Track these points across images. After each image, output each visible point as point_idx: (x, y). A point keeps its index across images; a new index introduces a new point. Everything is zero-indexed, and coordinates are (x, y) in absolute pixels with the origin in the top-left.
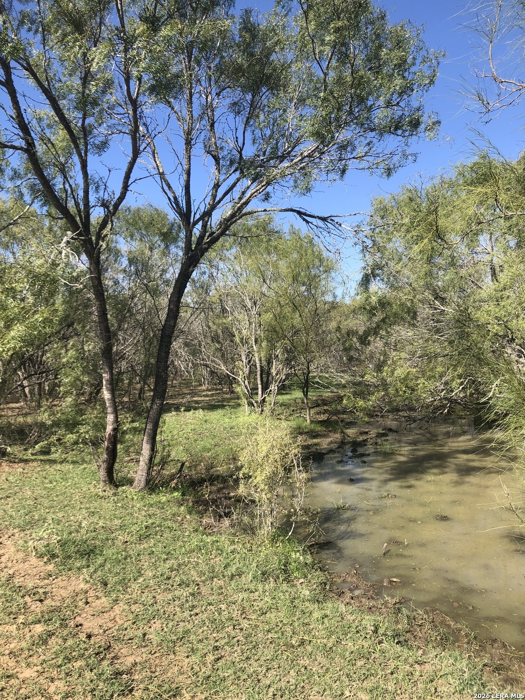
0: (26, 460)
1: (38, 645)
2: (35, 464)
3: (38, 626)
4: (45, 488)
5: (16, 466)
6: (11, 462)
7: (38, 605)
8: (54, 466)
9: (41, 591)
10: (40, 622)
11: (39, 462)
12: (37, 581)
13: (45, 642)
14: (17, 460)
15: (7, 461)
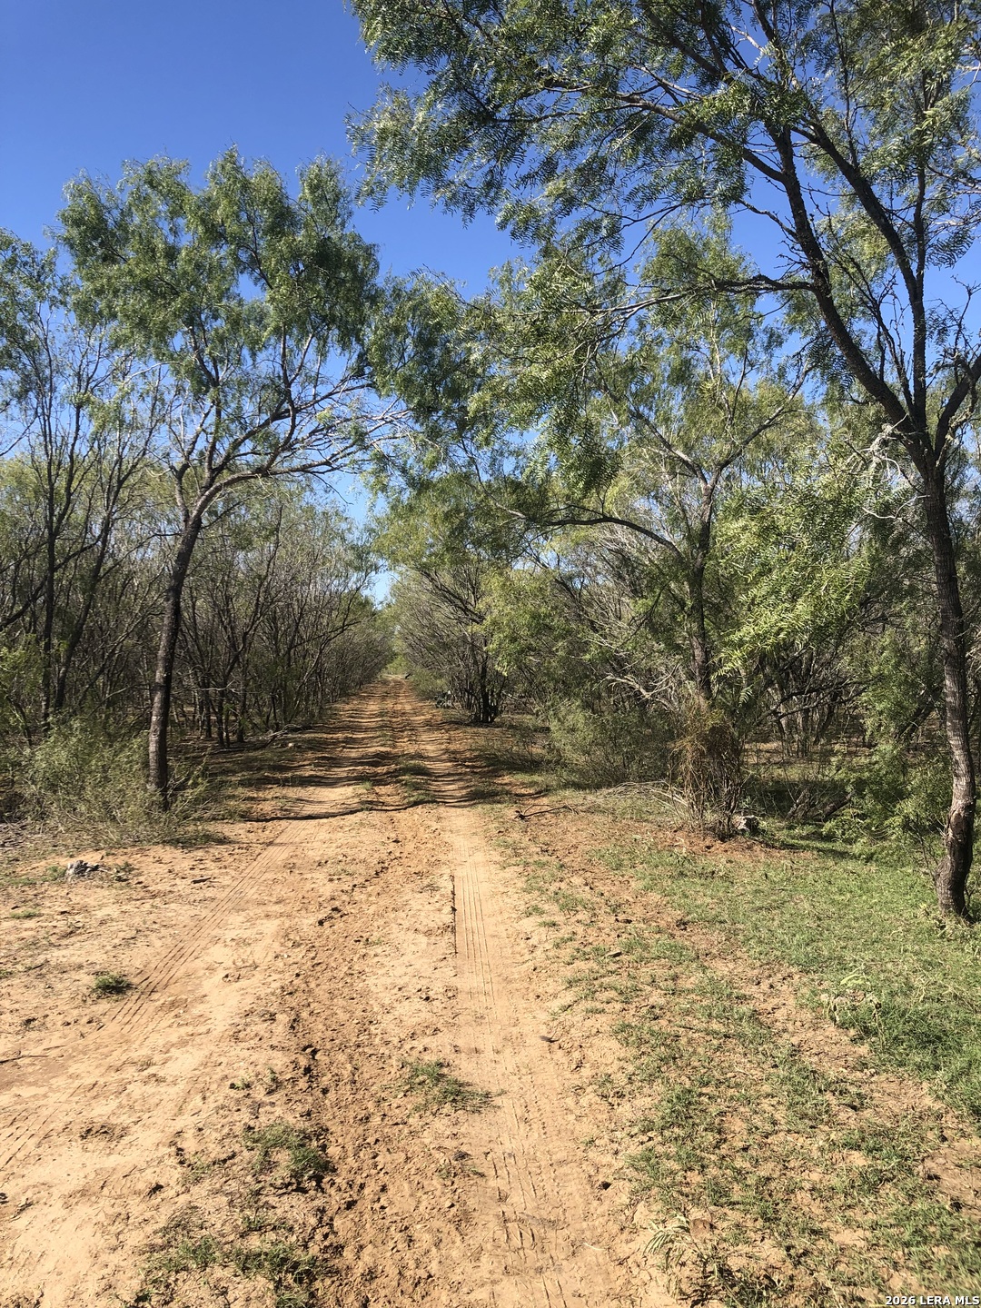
0: (793, 845)
1: (861, 1190)
2: (808, 854)
3: (856, 1154)
4: (833, 902)
5: (776, 853)
6: (767, 845)
7: (851, 1114)
8: (843, 863)
9: (853, 1090)
10: (858, 1148)
11: (815, 852)
12: (841, 1069)
13: (874, 1189)
14: (777, 844)
15: (761, 843)
